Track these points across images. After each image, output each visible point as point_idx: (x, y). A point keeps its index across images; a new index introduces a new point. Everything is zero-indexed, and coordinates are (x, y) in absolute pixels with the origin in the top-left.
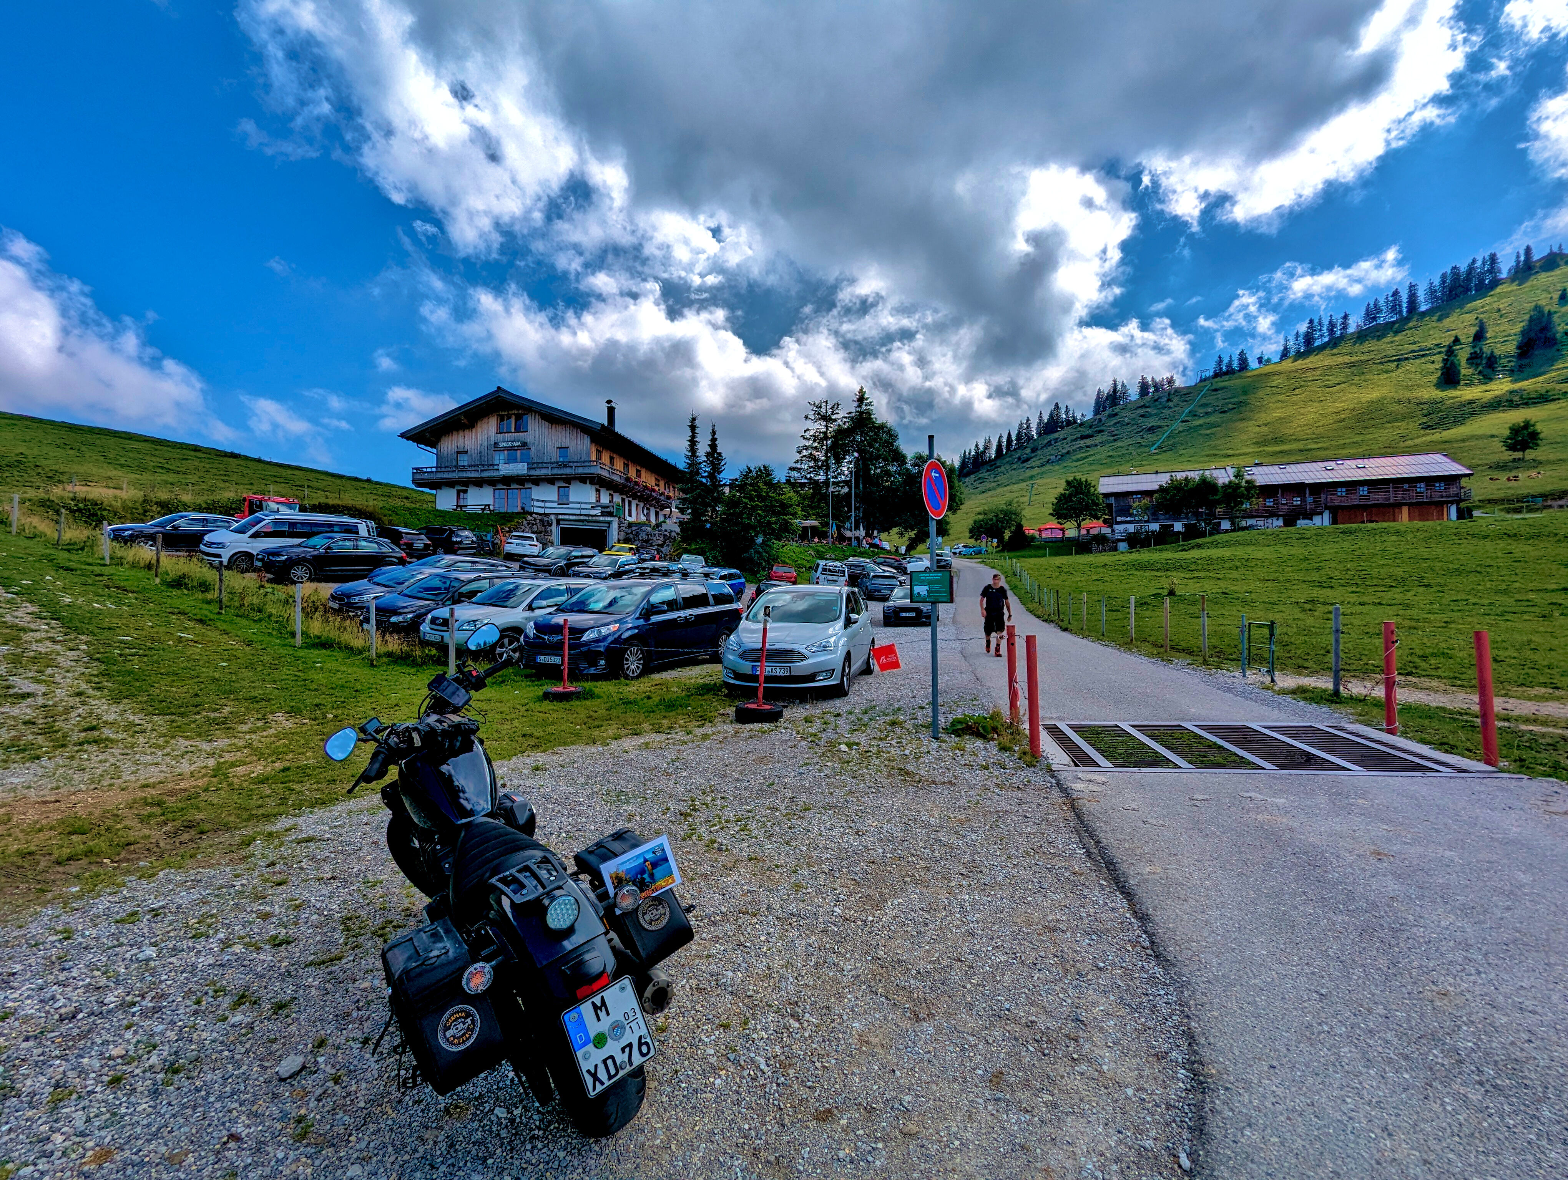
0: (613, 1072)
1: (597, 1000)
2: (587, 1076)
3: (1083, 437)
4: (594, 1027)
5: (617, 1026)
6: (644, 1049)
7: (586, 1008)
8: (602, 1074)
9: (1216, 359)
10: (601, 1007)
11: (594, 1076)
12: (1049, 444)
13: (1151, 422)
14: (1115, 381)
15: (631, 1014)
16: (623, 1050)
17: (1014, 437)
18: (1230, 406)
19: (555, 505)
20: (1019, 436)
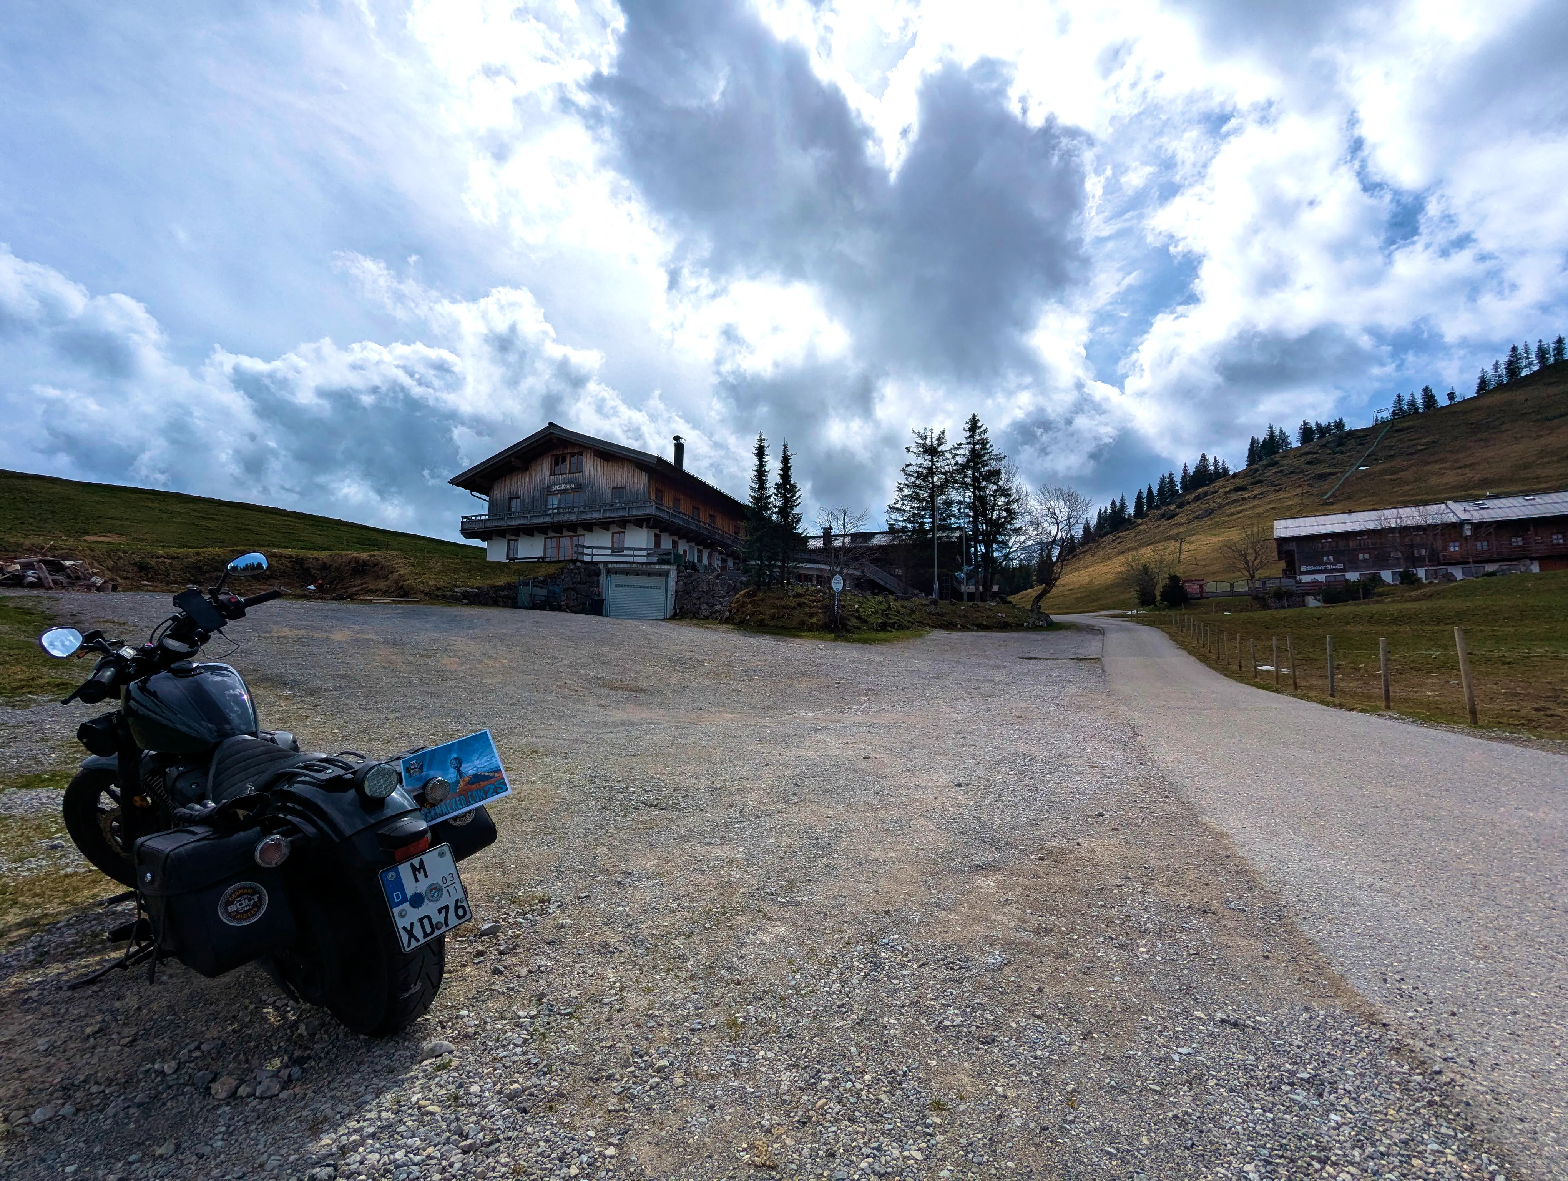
0: (428, 930)
1: (416, 862)
2: (402, 932)
3: (1237, 489)
4: (411, 887)
5: (435, 889)
6: (461, 912)
7: (405, 869)
8: (418, 932)
9: (1395, 397)
10: (419, 870)
11: (410, 933)
12: (1197, 498)
13: (1322, 469)
14: (1271, 428)
15: (449, 878)
16: (440, 911)
17: (1155, 492)
18: (1420, 447)
19: (609, 552)
20: (1161, 489)
